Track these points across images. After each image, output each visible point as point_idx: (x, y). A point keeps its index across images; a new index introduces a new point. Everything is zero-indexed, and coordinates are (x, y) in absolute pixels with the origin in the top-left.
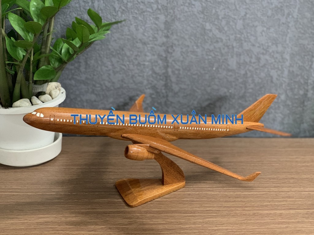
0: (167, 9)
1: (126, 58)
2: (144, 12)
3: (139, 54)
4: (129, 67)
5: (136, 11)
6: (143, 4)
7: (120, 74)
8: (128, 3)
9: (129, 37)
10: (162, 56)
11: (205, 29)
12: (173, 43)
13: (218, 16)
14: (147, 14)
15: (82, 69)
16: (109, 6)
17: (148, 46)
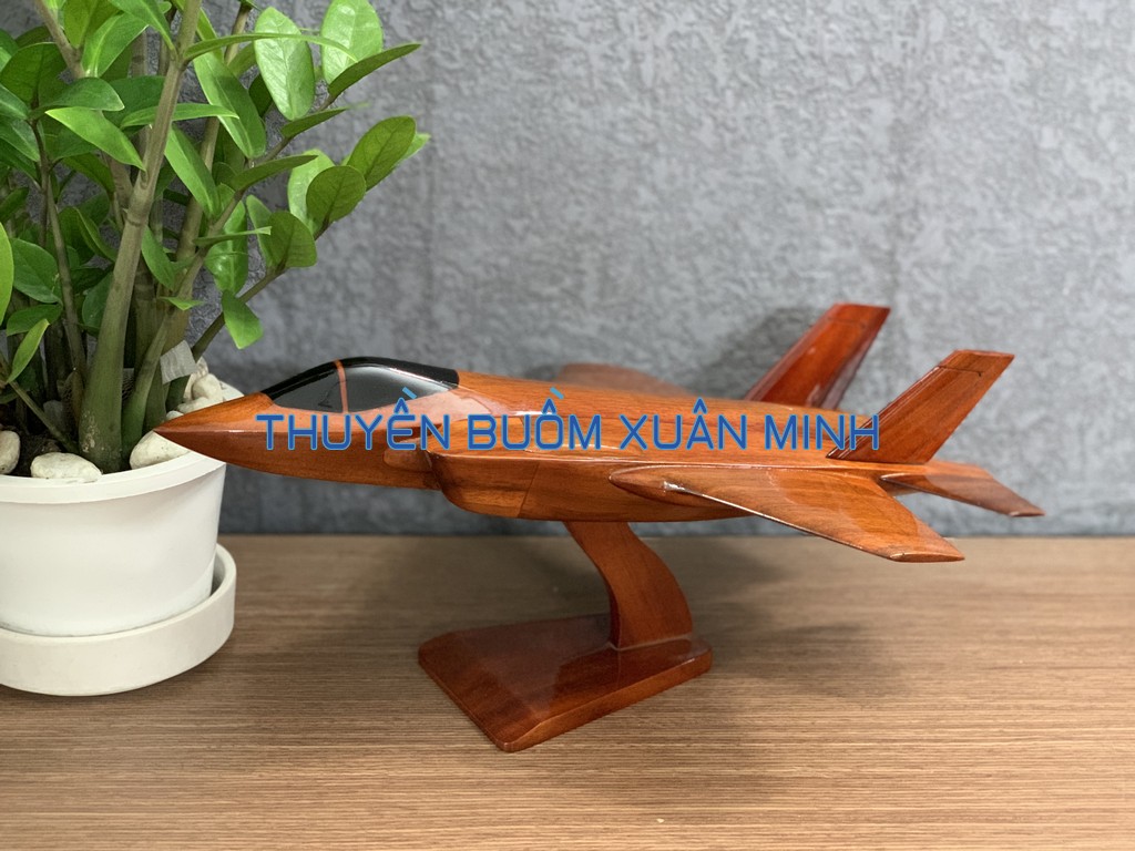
0: (901, 79)
1: (746, 257)
2: (818, 90)
3: (796, 241)
4: (756, 287)
5: (789, 88)
6: (814, 63)
7: (725, 313)
8: (765, 62)
9: (761, 181)
10: (875, 247)
11: (1036, 147)
12: (917, 202)
13: (1087, 99)
14: (829, 99)
15: (589, 296)
16: (695, 71)
17: (828, 212)
